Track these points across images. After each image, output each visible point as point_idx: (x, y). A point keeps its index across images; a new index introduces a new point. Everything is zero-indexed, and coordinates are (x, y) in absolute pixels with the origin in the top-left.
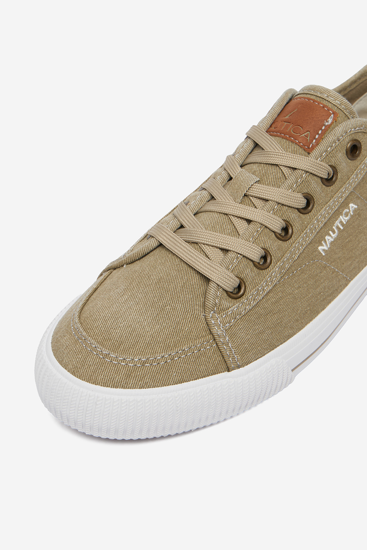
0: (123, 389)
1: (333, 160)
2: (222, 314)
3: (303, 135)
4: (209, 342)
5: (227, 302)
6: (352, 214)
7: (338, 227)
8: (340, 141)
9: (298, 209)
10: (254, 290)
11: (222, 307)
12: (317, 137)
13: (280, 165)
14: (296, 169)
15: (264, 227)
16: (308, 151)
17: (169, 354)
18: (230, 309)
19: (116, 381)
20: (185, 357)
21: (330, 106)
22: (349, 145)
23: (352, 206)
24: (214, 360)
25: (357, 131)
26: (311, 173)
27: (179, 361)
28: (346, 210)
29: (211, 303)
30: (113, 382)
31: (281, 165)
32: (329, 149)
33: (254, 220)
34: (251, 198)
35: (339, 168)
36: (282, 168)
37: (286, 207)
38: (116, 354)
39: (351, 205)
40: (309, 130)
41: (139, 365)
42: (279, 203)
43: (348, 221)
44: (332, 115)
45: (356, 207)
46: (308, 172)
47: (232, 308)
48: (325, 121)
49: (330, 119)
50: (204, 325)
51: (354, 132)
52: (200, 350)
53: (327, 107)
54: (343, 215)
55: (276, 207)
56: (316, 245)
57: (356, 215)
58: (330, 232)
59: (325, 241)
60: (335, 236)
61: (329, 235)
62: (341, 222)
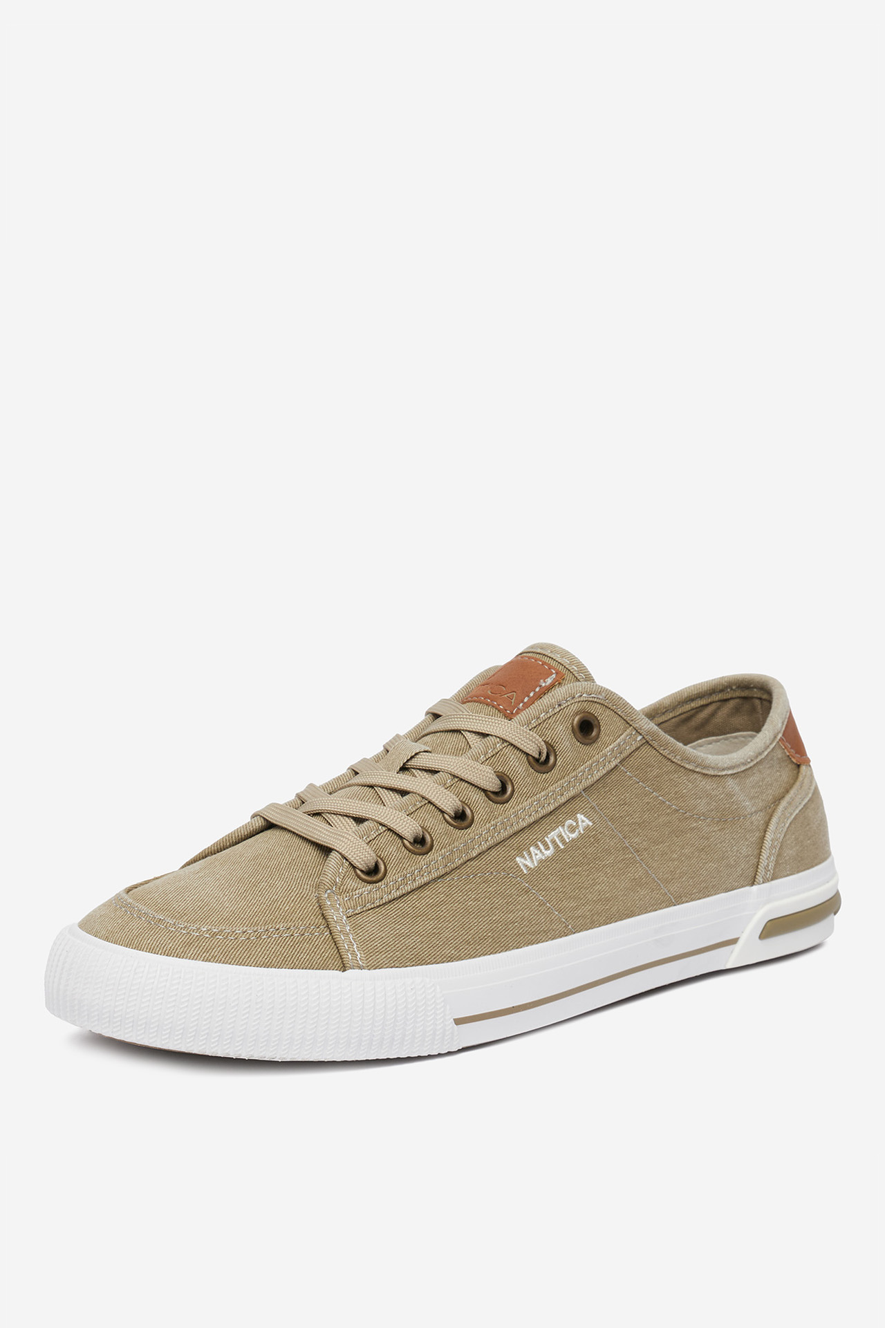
0: (177, 959)
1: (549, 733)
2: (345, 896)
3: (506, 696)
4: (318, 928)
5: (352, 883)
6: (582, 832)
7: (553, 842)
8: (562, 707)
9: (484, 791)
10: (399, 874)
11: (345, 887)
12: (526, 700)
13: (463, 730)
14: (488, 735)
15: (427, 802)
16: (509, 717)
17: (255, 930)
18: (357, 892)
19: (169, 948)
20: (279, 937)
21: (553, 663)
22: (576, 719)
23: (583, 821)
24: (323, 950)
25: (591, 699)
26: (512, 745)
27: (269, 941)
28: (571, 821)
29: (328, 878)
30: (165, 949)
31: (466, 730)
32: (541, 716)
33: (412, 790)
34: (414, 771)
35: (558, 748)
36: (468, 735)
37: (466, 784)
38: (174, 920)
39: (580, 817)
40: (515, 690)
41: (207, 936)
42: (455, 776)
43: (573, 840)
44: (554, 676)
45: (591, 824)
46: (506, 741)
47: (361, 890)
48: (542, 681)
49: (549, 679)
50: (315, 907)
51: (587, 699)
52: (303, 935)
53: (548, 665)
54: (566, 827)
55: (448, 781)
56: (513, 853)
57: (589, 836)
58: (539, 843)
59: (530, 854)
60: (548, 853)
61: (537, 847)
62: (560, 836)
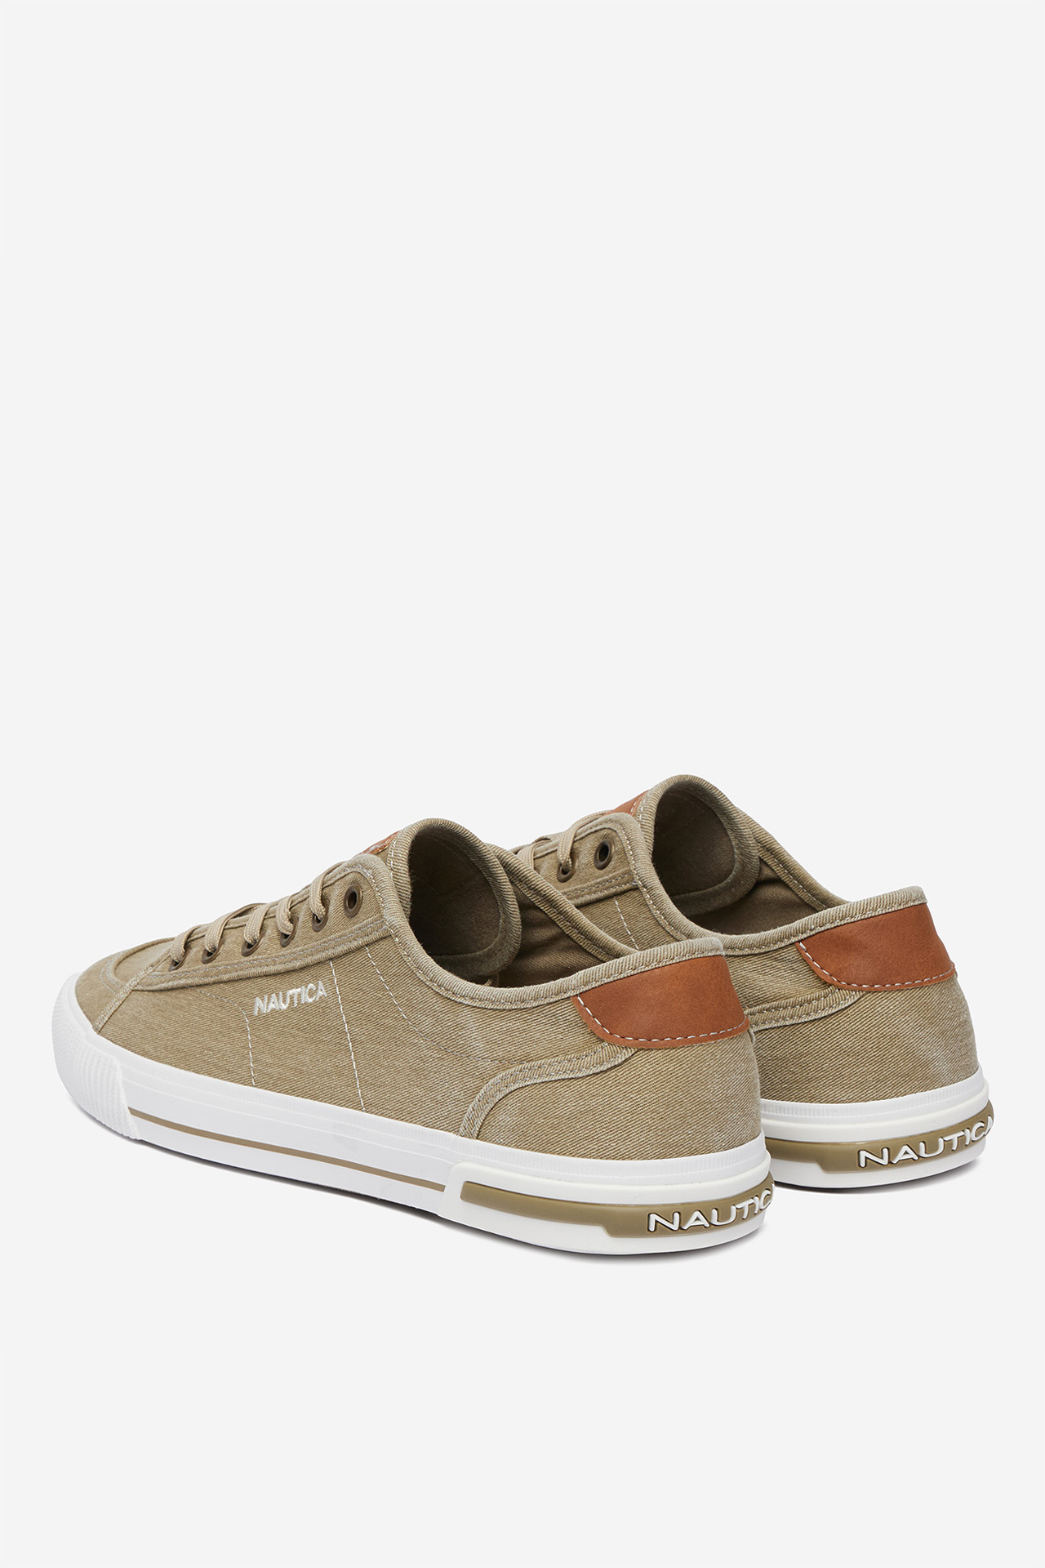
6: (318, 1000)
23: (321, 990)
28: (312, 985)
39: (321, 984)
43: (308, 1004)
45: (327, 996)
54: (306, 989)
56: (256, 992)
57: (322, 1007)
58: (281, 993)
59: (269, 1000)
60: (284, 1007)
61: (278, 996)
62: (299, 995)
